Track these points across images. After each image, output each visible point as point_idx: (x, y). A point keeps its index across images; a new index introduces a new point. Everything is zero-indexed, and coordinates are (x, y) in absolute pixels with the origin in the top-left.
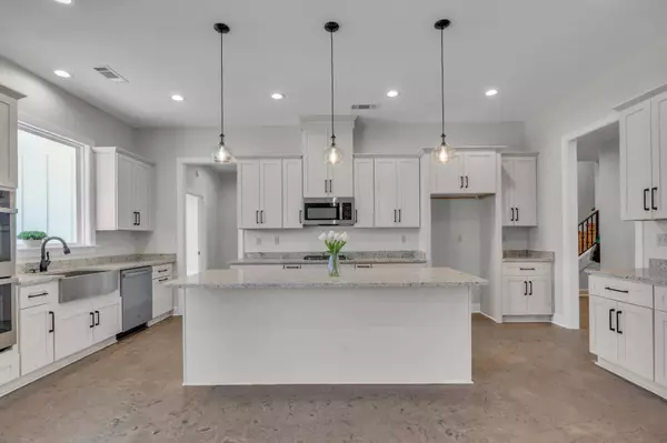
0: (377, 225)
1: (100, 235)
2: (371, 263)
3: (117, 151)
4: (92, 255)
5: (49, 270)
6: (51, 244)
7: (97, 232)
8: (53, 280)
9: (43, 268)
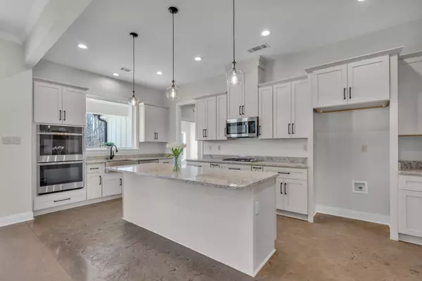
0: (275, 137)
1: (140, 144)
2: (263, 166)
3: (145, 104)
4: (136, 153)
5: (114, 159)
6: (114, 148)
7: (140, 143)
8: (102, 163)
9: (111, 158)
